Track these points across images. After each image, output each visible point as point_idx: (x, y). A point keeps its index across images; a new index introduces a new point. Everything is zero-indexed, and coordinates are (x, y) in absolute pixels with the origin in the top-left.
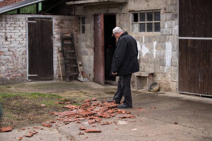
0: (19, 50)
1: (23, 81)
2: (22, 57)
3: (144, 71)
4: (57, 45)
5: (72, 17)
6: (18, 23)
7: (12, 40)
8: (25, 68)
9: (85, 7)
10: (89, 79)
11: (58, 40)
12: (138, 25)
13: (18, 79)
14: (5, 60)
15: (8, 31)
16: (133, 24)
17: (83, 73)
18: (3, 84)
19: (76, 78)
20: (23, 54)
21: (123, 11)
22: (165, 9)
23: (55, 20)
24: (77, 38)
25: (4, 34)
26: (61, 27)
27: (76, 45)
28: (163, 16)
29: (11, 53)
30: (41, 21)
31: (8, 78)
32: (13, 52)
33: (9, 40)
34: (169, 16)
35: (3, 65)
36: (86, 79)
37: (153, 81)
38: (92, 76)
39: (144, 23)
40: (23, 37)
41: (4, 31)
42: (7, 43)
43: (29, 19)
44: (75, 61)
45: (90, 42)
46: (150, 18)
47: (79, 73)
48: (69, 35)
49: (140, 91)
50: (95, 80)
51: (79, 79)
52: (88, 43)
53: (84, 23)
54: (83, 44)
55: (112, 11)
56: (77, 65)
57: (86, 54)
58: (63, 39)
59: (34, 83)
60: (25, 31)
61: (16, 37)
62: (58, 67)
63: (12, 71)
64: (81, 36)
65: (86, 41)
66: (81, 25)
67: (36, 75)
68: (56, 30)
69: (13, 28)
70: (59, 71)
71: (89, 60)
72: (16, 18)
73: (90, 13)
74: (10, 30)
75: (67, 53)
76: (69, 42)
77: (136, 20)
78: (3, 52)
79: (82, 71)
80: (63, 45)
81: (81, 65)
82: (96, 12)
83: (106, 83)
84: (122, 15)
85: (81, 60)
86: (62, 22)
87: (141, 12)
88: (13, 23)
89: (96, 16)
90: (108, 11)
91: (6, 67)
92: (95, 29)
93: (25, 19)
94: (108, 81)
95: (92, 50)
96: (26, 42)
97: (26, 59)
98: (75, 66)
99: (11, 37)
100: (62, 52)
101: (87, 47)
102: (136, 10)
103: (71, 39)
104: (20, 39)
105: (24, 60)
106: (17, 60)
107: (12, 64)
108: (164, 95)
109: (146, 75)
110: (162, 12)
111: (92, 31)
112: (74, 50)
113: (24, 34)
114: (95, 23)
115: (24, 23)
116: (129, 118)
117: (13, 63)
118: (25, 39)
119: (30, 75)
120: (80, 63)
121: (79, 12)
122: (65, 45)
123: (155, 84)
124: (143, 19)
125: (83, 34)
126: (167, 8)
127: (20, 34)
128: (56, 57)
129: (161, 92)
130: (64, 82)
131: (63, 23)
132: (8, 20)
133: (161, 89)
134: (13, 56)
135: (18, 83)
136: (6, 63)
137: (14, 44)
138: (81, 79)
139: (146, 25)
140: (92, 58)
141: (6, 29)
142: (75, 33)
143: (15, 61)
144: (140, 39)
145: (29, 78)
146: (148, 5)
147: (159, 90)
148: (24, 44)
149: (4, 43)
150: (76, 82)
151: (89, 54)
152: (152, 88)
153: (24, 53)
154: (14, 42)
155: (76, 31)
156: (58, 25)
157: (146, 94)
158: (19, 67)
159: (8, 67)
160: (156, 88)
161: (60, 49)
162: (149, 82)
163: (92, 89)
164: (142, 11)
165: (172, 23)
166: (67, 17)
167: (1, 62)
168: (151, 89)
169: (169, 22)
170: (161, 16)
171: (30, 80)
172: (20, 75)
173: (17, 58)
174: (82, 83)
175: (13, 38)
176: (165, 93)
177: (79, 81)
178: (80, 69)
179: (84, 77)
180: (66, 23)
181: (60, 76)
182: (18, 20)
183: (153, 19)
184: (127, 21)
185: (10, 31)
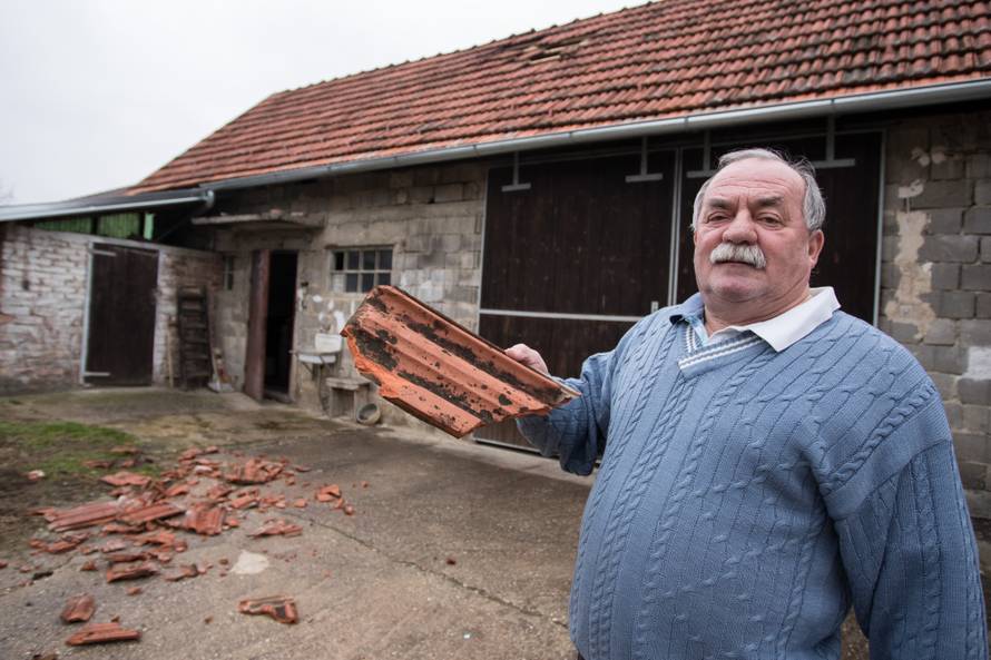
0: (62, 313)
1: (69, 386)
2: (72, 330)
3: (349, 377)
4: (165, 310)
5: (208, 255)
6: (66, 251)
7: (44, 289)
8: (76, 356)
9: (237, 235)
10: (233, 385)
11: (170, 299)
12: (343, 276)
13: (54, 382)
14: (18, 335)
15: (32, 267)
16: (332, 274)
17: (221, 373)
18: (9, 394)
19: (204, 382)
20: (73, 325)
21: (313, 246)
22: (404, 244)
23: (165, 256)
24: (217, 301)
25: (20, 273)
26: (178, 273)
27: (211, 312)
28: (398, 260)
29: (39, 320)
30: (129, 253)
31: (25, 379)
32: (44, 318)
33: (34, 288)
34: (411, 260)
35: (12, 346)
36: (227, 386)
37: (368, 400)
38: (241, 381)
39: (356, 275)
40: (76, 284)
41: (21, 266)
42: (27, 295)
43: (97, 246)
44: (206, 348)
45: (241, 309)
46: (369, 265)
47: (212, 372)
48: (197, 291)
49: (338, 420)
50: (246, 390)
51: (211, 385)
52: (238, 311)
53: (232, 269)
54: (227, 312)
55: (291, 245)
56: (210, 356)
57: (231, 332)
58: (181, 299)
59: (97, 392)
60: (83, 272)
61: (56, 283)
62: (165, 358)
63: (37, 364)
64: (225, 295)
65: (233, 305)
66: (227, 272)
67: (106, 374)
68: (167, 277)
69: (48, 262)
70: (167, 366)
71: (237, 347)
72: (61, 241)
73: (246, 248)
74: (40, 265)
75: (189, 329)
76: (197, 307)
77: (339, 266)
78: (13, 316)
79: (220, 367)
80: (180, 311)
81: (219, 357)
82: (257, 244)
83: (267, 398)
84: (311, 255)
85: (220, 344)
86: (182, 261)
87: (352, 250)
88: (51, 249)
89: (256, 254)
90: (282, 245)
91: (21, 353)
92: (253, 281)
93: (86, 245)
94: (274, 394)
95: (244, 326)
96: (84, 298)
97: (80, 337)
98: (205, 357)
99: (41, 283)
100: (178, 326)
101: (236, 318)
102: (340, 244)
103: (202, 299)
104: (68, 290)
105: (75, 338)
106: (53, 338)
107: (39, 346)
108: (392, 435)
109: (352, 388)
110: (396, 250)
111: (248, 285)
112: (207, 322)
113: (81, 279)
114: (255, 270)
115: (83, 253)
116: (280, 537)
117: (43, 343)
118: (82, 290)
119: (89, 374)
120: (217, 351)
121: (224, 243)
122: (186, 310)
123: (372, 407)
124: (354, 265)
125: (230, 292)
126: (408, 241)
127: (69, 277)
128: (162, 338)
129: (385, 426)
130: (177, 391)
131: (184, 264)
132: (35, 241)
133: (386, 420)
134: (43, 327)
135: (53, 390)
136: (21, 343)
137: (49, 300)
138: (217, 384)
139: (360, 279)
140: (243, 342)
141: (27, 263)
142: (213, 289)
143: (48, 340)
144: (345, 306)
145: (87, 379)
146: (367, 235)
147: (379, 421)
148: (79, 303)
149: (17, 294)
150: (202, 393)
151: (238, 333)
152: (365, 415)
153: (77, 323)
154: (51, 295)
155: (215, 284)
156: (173, 267)
157: (351, 432)
158: (60, 354)
159: (27, 353)
160: (374, 417)
161: (174, 319)
162: (359, 402)
163: (231, 413)
164: (354, 247)
165: (417, 275)
166: (196, 253)
167: (5, 339)
168: (362, 417)
169: (411, 274)
170: (394, 259)
171: (88, 385)
172: (61, 372)
173: (54, 332)
174: (214, 394)
175: (47, 286)
176: (392, 431)
177: (211, 390)
178: (217, 363)
179: (223, 381)
180: (193, 265)
181: (168, 378)
182: (64, 245)
183: (377, 265)
184: (320, 268)
185: (38, 268)
